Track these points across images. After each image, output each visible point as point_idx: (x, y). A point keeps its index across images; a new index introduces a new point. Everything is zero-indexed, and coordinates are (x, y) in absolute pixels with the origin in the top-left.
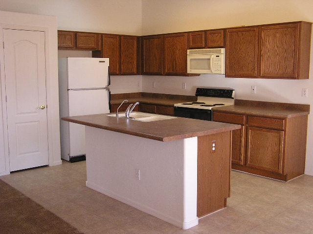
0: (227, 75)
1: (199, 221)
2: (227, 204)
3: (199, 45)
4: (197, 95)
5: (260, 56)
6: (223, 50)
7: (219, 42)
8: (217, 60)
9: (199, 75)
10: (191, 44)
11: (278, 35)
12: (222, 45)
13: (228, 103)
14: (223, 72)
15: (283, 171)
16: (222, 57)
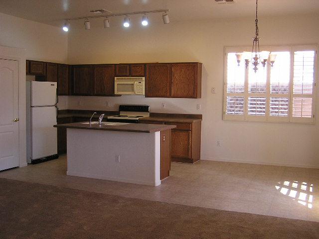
0: (147, 96)
1: (162, 182)
2: (170, 174)
3: (124, 74)
4: (120, 110)
5: (171, 83)
6: (144, 78)
7: (141, 73)
8: (140, 85)
9: (120, 95)
10: (117, 73)
11: (183, 70)
12: (143, 74)
13: (146, 115)
14: (144, 93)
15: (191, 157)
16: (143, 83)
